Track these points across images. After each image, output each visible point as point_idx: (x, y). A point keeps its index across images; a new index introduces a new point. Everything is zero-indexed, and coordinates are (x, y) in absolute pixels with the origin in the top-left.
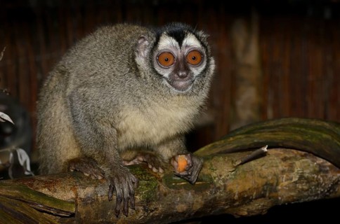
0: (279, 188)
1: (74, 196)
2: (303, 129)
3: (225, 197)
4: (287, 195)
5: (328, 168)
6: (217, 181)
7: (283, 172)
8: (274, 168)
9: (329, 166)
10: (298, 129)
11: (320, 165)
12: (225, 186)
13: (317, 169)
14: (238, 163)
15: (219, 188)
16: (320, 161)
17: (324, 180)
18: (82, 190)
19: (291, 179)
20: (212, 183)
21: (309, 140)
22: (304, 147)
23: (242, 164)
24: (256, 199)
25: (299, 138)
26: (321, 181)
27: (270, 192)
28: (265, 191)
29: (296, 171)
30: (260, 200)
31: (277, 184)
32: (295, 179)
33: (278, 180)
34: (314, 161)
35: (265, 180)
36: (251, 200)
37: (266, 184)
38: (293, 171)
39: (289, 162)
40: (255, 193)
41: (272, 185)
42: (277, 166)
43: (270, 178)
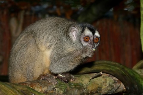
0: (102, 89)
1: (41, 91)
2: (109, 65)
3: (86, 92)
4: (104, 92)
5: (117, 82)
6: (85, 86)
7: (104, 82)
8: (101, 81)
9: (117, 81)
10: (107, 65)
11: (114, 80)
12: (87, 88)
13: (114, 82)
14: (91, 78)
15: (85, 89)
16: (114, 78)
17: (115, 86)
18: (43, 88)
19: (106, 86)
20: (83, 86)
21: (112, 70)
22: (110, 73)
23: (92, 79)
24: (95, 93)
25: (108, 69)
26: (114, 87)
27: (100, 91)
28: (98, 90)
29: (108, 82)
30: (96, 94)
31: (102, 88)
32: (108, 86)
33: (102, 86)
34: (112, 79)
35: (98, 86)
36: (93, 94)
37: (99, 87)
38: (107, 82)
39: (105, 78)
40: (95, 91)
41: (100, 87)
42: (102, 80)
43: (100, 85)
